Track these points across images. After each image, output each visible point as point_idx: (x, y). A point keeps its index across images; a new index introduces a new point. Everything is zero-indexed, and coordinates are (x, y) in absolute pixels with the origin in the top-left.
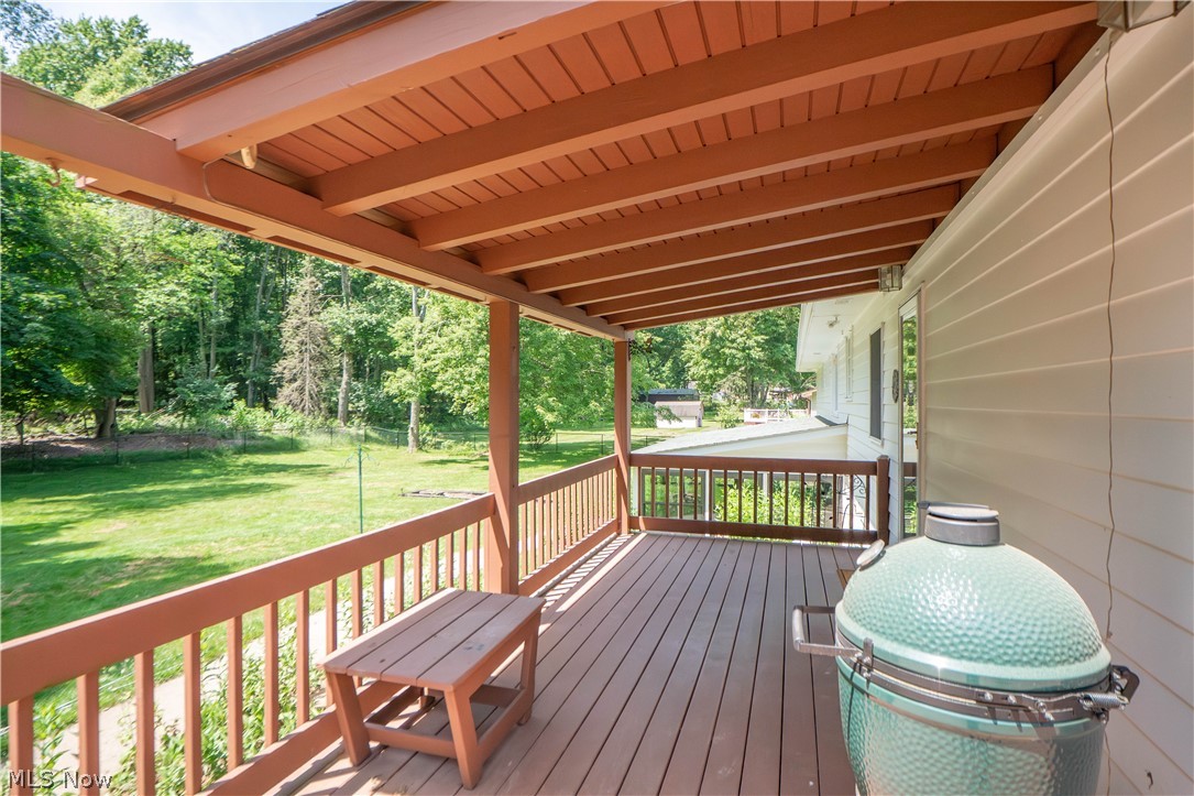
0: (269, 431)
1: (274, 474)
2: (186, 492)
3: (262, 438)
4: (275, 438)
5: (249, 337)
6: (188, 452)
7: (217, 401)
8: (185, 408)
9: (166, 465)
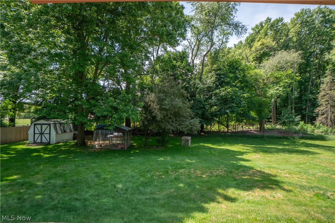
0: (313, 132)
1: (313, 148)
2: (280, 149)
3: (310, 134)
4: (315, 134)
5: (306, 101)
6: (283, 137)
7: (293, 121)
8: (284, 123)
9: (277, 140)
